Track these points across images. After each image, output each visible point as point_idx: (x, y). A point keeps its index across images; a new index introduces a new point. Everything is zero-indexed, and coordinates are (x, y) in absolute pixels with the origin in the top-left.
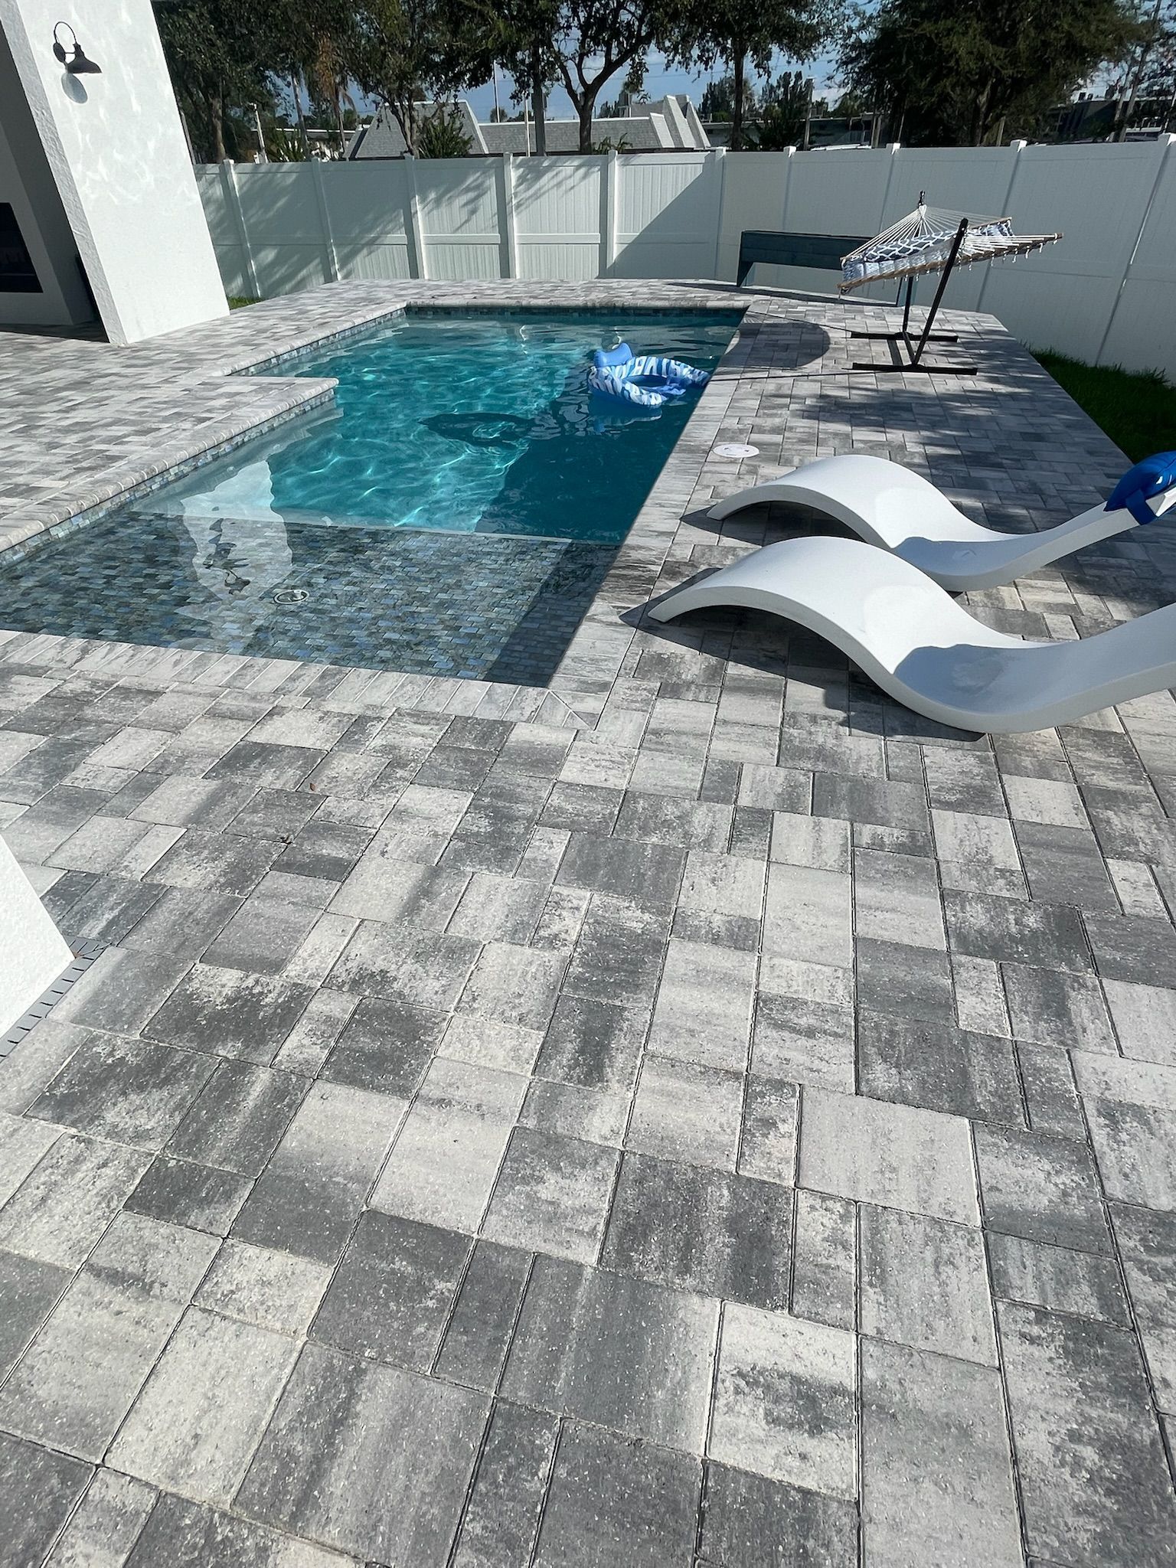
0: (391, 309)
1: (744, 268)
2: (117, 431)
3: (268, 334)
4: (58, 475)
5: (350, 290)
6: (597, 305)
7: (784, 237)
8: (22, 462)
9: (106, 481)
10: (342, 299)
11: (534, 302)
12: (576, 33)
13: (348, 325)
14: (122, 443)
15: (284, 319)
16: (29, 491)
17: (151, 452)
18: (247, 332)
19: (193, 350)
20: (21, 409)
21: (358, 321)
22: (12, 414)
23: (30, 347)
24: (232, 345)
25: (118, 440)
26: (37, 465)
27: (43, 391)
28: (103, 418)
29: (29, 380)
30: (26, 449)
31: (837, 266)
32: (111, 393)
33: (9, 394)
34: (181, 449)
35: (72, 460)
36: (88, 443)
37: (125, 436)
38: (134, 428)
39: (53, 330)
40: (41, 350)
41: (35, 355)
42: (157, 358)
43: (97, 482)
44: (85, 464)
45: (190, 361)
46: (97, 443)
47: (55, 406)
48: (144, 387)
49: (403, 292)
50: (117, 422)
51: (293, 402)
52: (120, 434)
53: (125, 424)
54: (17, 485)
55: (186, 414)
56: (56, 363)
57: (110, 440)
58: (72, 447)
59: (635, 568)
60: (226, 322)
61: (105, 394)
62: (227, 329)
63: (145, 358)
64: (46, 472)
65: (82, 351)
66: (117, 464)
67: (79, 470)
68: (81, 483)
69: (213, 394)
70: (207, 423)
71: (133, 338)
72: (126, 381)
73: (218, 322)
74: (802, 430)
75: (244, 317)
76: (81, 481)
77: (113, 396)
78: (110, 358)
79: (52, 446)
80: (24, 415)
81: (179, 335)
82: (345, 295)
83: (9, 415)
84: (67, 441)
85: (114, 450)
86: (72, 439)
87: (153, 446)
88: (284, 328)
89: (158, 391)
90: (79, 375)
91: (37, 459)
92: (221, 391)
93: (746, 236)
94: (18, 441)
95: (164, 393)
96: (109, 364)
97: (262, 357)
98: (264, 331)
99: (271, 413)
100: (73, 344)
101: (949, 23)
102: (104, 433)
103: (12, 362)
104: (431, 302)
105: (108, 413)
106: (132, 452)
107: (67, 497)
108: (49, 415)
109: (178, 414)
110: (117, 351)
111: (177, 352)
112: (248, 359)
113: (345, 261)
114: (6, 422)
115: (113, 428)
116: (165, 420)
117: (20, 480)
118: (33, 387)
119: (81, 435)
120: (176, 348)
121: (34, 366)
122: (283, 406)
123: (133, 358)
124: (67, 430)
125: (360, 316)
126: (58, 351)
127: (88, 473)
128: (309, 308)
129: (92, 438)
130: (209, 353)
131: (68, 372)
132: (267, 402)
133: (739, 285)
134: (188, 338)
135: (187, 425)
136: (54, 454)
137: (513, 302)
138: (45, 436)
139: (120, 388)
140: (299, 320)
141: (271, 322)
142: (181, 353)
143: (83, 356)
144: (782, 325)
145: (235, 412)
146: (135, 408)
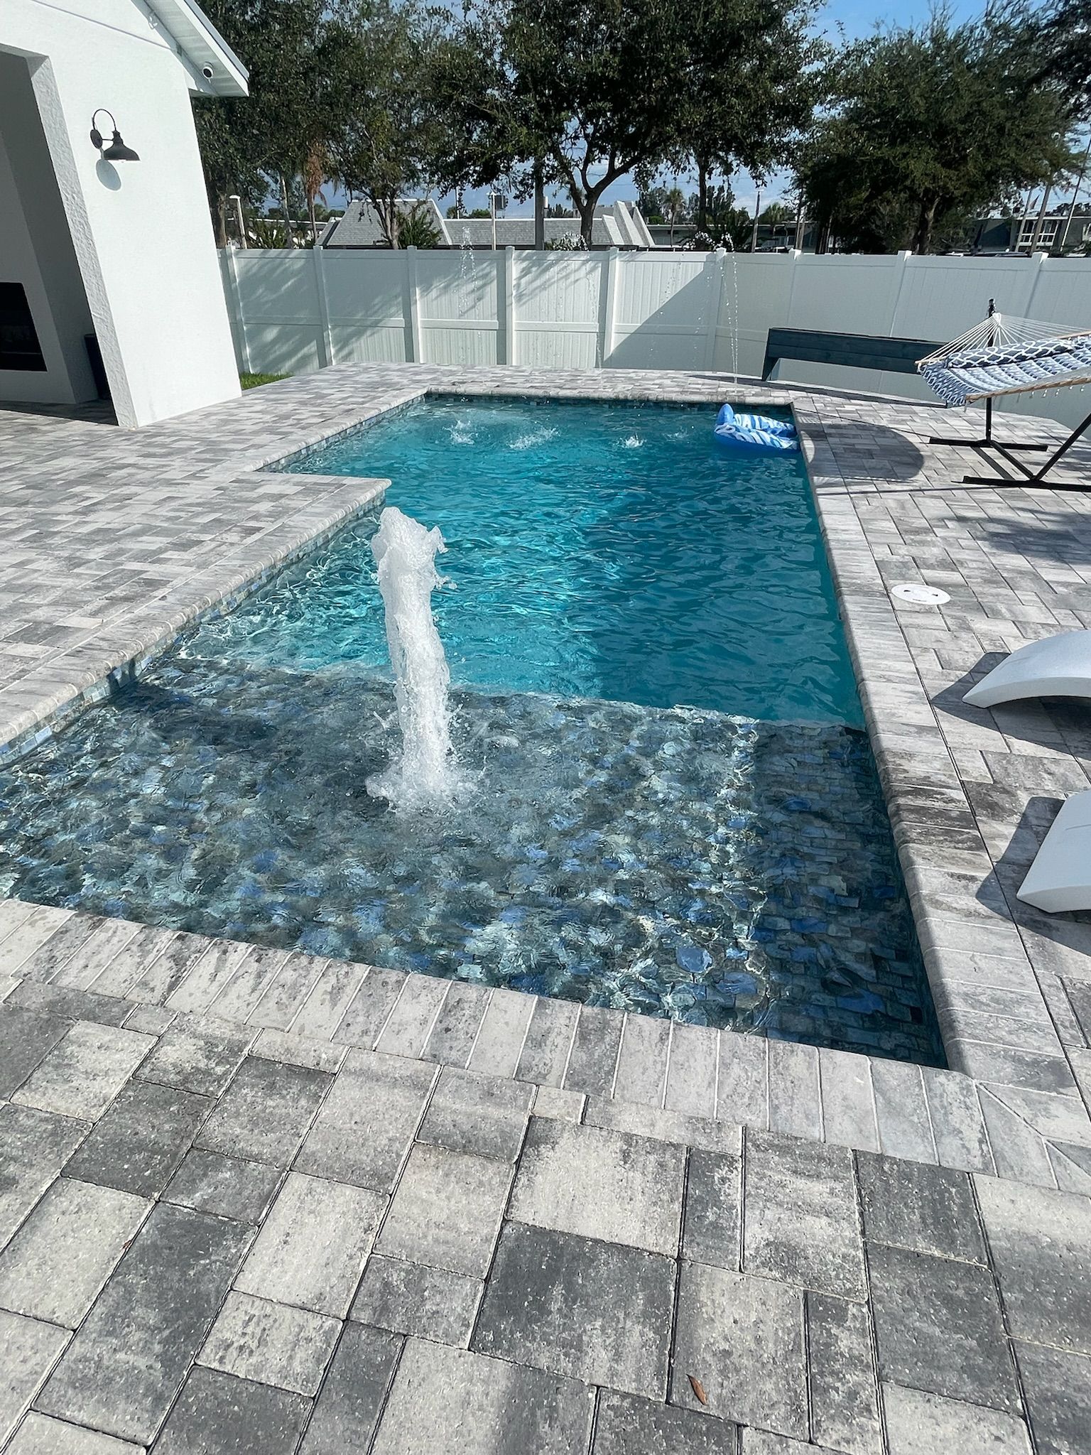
0: (413, 396)
1: (770, 363)
2: (152, 543)
3: (291, 421)
4: (89, 608)
5: (360, 373)
6: (630, 398)
7: (818, 336)
8: (38, 586)
9: (150, 620)
10: (356, 382)
11: (563, 393)
12: (583, 143)
13: (374, 413)
14: (159, 561)
15: (303, 403)
16: (52, 633)
17: (197, 576)
18: (268, 417)
19: (213, 437)
20: (30, 508)
21: (384, 408)
22: (20, 515)
23: (32, 429)
24: (255, 433)
25: (153, 557)
26: (58, 593)
27: (53, 485)
28: (130, 525)
29: (34, 470)
30: (44, 566)
31: (913, 370)
32: (133, 489)
33: (13, 487)
34: (234, 572)
35: (101, 585)
36: (118, 559)
37: (161, 551)
38: (170, 540)
39: (54, 409)
40: (45, 433)
41: (39, 439)
42: (176, 445)
43: (139, 620)
44: (119, 592)
45: (214, 452)
46: (129, 559)
47: (68, 507)
48: (169, 483)
49: (418, 378)
50: (146, 530)
51: (349, 508)
52: (154, 547)
53: (157, 534)
54: (37, 624)
55: (228, 522)
56: (60, 450)
57: (144, 556)
58: (100, 566)
59: (929, 795)
60: (242, 405)
61: (126, 490)
62: (243, 413)
63: (163, 446)
64: (73, 604)
65: (89, 433)
66: (160, 593)
67: (114, 601)
68: (119, 621)
69: (254, 494)
70: (257, 536)
71: (143, 421)
72: (146, 475)
73: (232, 405)
74: (975, 565)
75: (258, 399)
76: (118, 618)
77: (136, 495)
78: (123, 445)
79: (74, 562)
80: (33, 516)
81: (195, 418)
82: (357, 378)
83: (17, 518)
84: (92, 556)
85: (153, 571)
86: (96, 553)
87: (199, 567)
88: (306, 414)
89: (187, 489)
90: (91, 465)
91: (57, 581)
92: (261, 491)
93: (773, 333)
94: (32, 555)
95: (196, 491)
96: (124, 453)
97: (294, 449)
98: (287, 417)
99: (328, 522)
100: (79, 426)
101: (905, 149)
102: (135, 546)
103: (14, 447)
104: (453, 389)
105: (135, 515)
106: (177, 575)
107: (104, 645)
108: (64, 518)
109: (216, 520)
110: (129, 435)
111: (196, 439)
112: (279, 451)
113: (343, 343)
114: (13, 526)
115: (144, 538)
116: (205, 528)
117: (41, 614)
118: (40, 479)
119: (107, 547)
120: (193, 435)
121: (38, 452)
122: (339, 514)
123: (149, 445)
124: (91, 539)
125: (384, 403)
126: (62, 434)
127: (125, 606)
128: (325, 392)
129: (121, 552)
130: (234, 442)
131: (79, 461)
132: (319, 508)
133: (764, 379)
134: (205, 423)
135: (233, 537)
136: (78, 576)
137: (540, 393)
138: (63, 549)
139: (142, 484)
140: (320, 405)
141: (290, 407)
142: (202, 440)
143: (92, 442)
144: (845, 427)
145: (285, 520)
146: (164, 511)
